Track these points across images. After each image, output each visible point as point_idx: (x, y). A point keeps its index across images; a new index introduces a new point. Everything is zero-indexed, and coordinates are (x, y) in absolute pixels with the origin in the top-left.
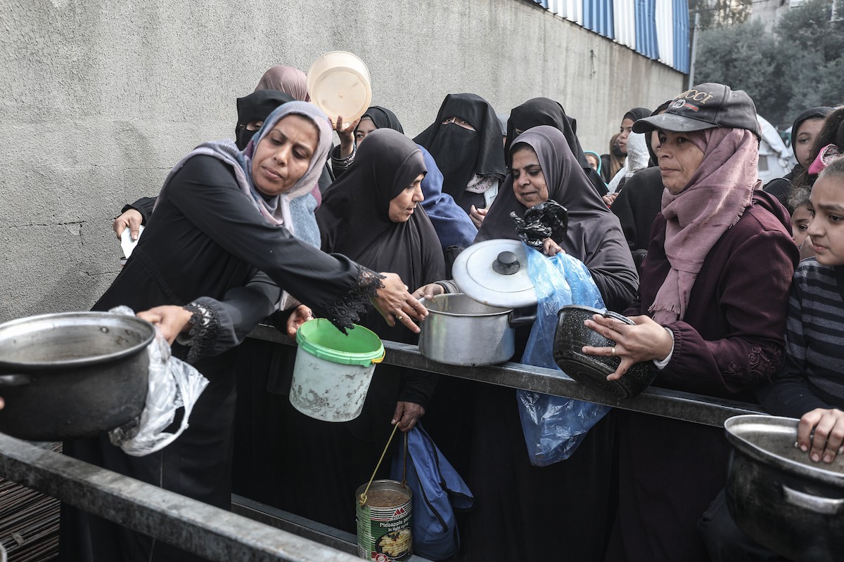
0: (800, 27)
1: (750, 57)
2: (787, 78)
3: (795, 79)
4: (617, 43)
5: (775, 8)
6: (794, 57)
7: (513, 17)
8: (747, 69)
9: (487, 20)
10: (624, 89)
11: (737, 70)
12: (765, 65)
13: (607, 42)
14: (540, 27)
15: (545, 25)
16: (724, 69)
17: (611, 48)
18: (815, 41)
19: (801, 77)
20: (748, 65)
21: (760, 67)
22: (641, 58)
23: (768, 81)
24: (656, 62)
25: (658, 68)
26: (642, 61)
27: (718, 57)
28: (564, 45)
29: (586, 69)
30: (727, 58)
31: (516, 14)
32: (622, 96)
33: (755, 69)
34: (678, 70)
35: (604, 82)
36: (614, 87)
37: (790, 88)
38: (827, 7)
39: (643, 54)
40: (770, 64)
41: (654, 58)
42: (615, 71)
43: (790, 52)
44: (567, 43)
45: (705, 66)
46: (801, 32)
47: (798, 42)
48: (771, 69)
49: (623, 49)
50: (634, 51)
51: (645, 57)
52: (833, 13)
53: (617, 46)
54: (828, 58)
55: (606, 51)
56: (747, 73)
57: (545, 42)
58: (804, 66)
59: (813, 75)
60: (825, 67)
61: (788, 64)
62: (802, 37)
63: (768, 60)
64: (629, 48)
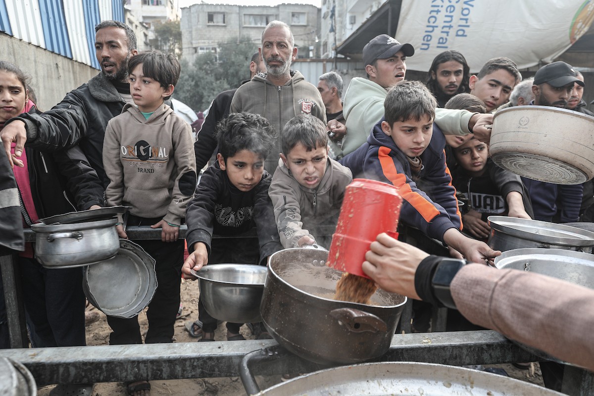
0: (204, 64)
2: (200, 88)
3: (204, 88)
4: (76, 61)
5: (193, 54)
6: (203, 78)
8: (182, 83)
12: (190, 81)
13: (69, 60)
14: (8, 46)
15: (13, 45)
17: (73, 64)
18: (212, 71)
19: (206, 88)
20: (182, 81)
21: (188, 82)
23: (193, 89)
28: (32, 58)
29: (53, 73)
33: (186, 83)
35: (70, 82)
37: (202, 93)
38: (214, 56)
40: (192, 81)
43: (201, 76)
44: (35, 58)
46: (205, 67)
47: (204, 71)
48: (193, 83)
49: (82, 65)
50: (91, 66)
52: (218, 59)
53: (76, 63)
54: (217, 79)
55: (68, 64)
56: (182, 84)
57: (14, 56)
58: (207, 82)
59: (211, 87)
60: (216, 83)
61: (200, 81)
62: (205, 69)
63: (191, 79)
64: (86, 65)
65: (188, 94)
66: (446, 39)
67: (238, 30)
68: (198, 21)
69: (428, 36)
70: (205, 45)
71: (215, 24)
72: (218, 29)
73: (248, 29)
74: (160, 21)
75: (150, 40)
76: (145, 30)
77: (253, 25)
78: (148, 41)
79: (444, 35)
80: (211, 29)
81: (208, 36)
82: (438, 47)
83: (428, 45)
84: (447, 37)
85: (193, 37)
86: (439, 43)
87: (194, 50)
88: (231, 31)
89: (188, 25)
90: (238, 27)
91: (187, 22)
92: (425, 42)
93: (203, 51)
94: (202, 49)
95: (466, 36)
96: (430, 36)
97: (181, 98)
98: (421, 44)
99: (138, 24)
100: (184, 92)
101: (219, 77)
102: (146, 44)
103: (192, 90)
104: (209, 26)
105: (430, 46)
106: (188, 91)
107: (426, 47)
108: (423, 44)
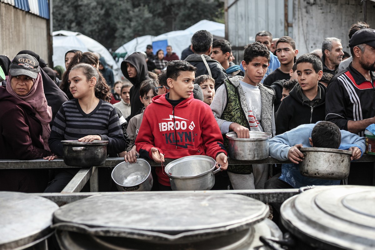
1: (89, 4)
2: (112, 18)
3: (117, 19)
4: (3, 2)
6: (115, 4)
8: (88, 12)
10: (11, 30)
11: (82, 12)
12: (99, 9)
16: (74, 12)
19: (120, 17)
20: (88, 9)
21: (96, 11)
22: (19, 11)
23: (102, 19)
24: (28, 12)
25: (30, 16)
26: (20, 13)
27: (69, 4)
30: (76, 4)
32: (9, 35)
33: (93, 12)
34: (43, 16)
36: (4, 29)
37: (115, 25)
39: (20, 8)
40: (102, 9)
41: (27, 10)
42: (4, 19)
45: (62, 9)
48: (103, 12)
49: (7, 5)
50: (14, 7)
51: (21, 10)
53: (3, 4)
54: (134, 6)
58: (122, 11)
59: (127, 16)
60: (133, 11)
61: (112, 9)
63: (100, 6)
64: (11, 5)
65: (95, 27)
97: (87, 32)
100: (90, 24)
101: (136, 3)
103: (101, 21)
106: (96, 22)
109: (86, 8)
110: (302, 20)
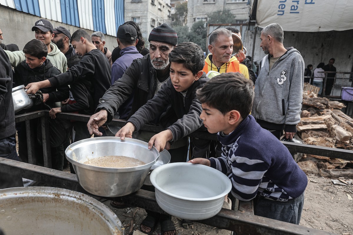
0: (197, 28)
1: (183, 37)
5: (193, 22)
6: (195, 37)
7: (23, 19)
9: (8, 19)
12: (187, 39)
20: (182, 39)
31: (24, 18)
43: (194, 36)
47: (197, 33)
62: (198, 31)
63: (188, 38)
64: (90, 30)
66: (297, 6)
67: (223, 5)
68: (198, 1)
69: (282, 5)
70: (200, 17)
71: (208, 2)
72: (210, 6)
73: (230, 5)
74: (180, 2)
75: (172, 14)
76: (169, 9)
77: (233, 2)
78: (171, 15)
79: (295, 4)
80: (205, 6)
81: (203, 10)
82: (291, 13)
83: (283, 11)
84: (298, 5)
85: (194, 11)
86: (292, 10)
87: (194, 20)
88: (218, 6)
89: (192, 4)
90: (223, 3)
91: (191, 2)
92: (280, 10)
93: (199, 20)
94: (198, 19)
95: (314, 3)
96: (284, 5)
98: (277, 11)
99: (165, 5)
102: (169, 16)
104: (204, 4)
105: (284, 12)
107: (282, 13)
108: (279, 11)
109: (181, 38)
110: (248, 42)
